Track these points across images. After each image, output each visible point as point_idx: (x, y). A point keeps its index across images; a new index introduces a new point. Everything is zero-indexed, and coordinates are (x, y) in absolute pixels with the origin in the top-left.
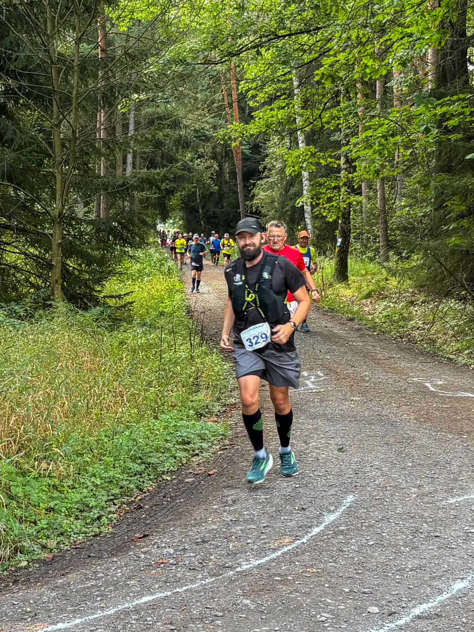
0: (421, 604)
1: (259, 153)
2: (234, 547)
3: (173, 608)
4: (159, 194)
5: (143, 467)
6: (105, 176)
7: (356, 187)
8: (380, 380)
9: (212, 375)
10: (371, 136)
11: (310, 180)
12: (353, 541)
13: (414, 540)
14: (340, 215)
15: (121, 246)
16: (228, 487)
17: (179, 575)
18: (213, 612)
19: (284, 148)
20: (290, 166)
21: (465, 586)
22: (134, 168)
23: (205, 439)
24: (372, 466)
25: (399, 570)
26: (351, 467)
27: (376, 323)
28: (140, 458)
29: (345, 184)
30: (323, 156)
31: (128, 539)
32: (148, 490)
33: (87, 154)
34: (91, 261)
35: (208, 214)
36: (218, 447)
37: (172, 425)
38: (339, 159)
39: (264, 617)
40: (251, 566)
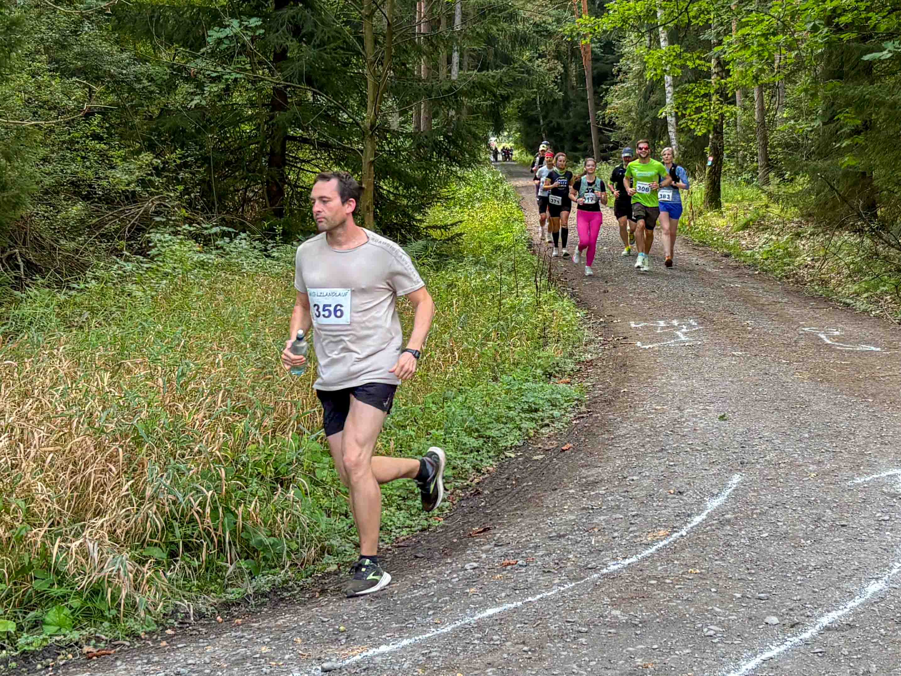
0: (829, 612)
1: (612, 52)
2: (598, 542)
3: (525, 623)
4: (492, 100)
5: (481, 441)
6: (428, 79)
7: (730, 95)
8: (765, 330)
9: (563, 325)
10: (748, 35)
11: (674, 86)
12: (743, 532)
13: (817, 530)
14: (711, 128)
15: (447, 165)
16: (586, 466)
17: (530, 580)
18: (575, 628)
19: (642, 47)
20: (651, 69)
21: (880, 588)
22: (461, 68)
23: (556, 406)
24: (760, 438)
25: (800, 569)
26: (737, 439)
27: (756, 259)
28: (477, 431)
29: (717, 92)
30: (690, 57)
31: (464, 533)
32: (488, 471)
33: (405, 51)
34: (411, 183)
35: (551, 125)
36: (572, 415)
37: (516, 388)
38: (710, 62)
39: (638, 632)
40: (619, 566)
